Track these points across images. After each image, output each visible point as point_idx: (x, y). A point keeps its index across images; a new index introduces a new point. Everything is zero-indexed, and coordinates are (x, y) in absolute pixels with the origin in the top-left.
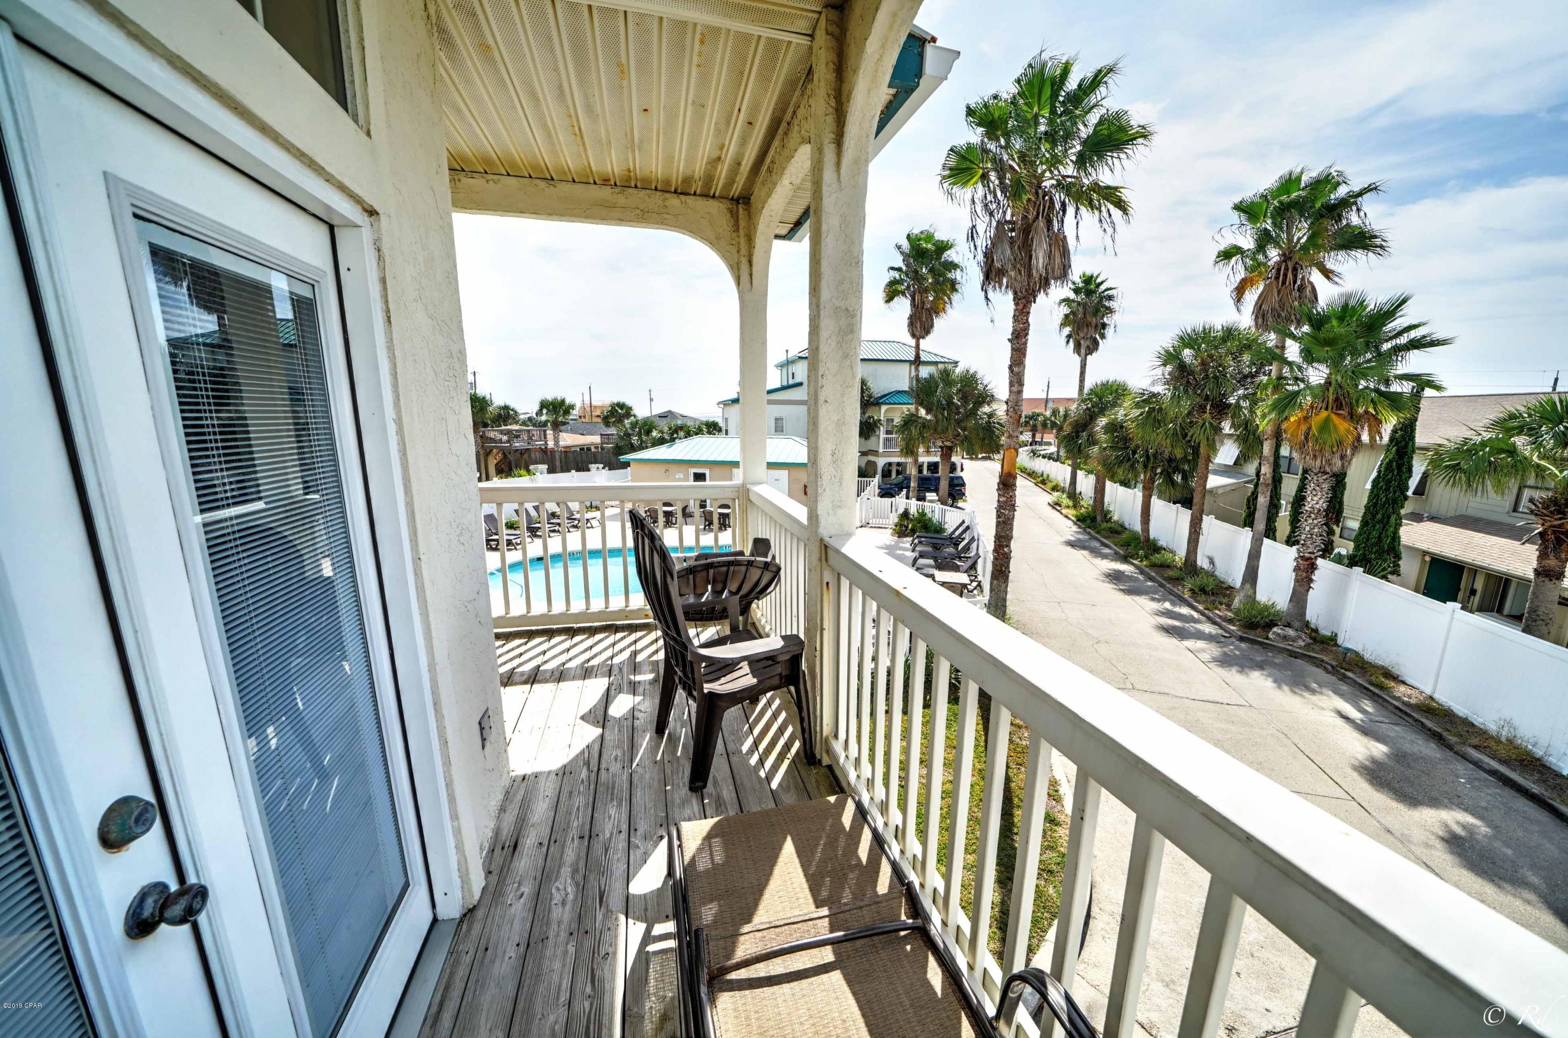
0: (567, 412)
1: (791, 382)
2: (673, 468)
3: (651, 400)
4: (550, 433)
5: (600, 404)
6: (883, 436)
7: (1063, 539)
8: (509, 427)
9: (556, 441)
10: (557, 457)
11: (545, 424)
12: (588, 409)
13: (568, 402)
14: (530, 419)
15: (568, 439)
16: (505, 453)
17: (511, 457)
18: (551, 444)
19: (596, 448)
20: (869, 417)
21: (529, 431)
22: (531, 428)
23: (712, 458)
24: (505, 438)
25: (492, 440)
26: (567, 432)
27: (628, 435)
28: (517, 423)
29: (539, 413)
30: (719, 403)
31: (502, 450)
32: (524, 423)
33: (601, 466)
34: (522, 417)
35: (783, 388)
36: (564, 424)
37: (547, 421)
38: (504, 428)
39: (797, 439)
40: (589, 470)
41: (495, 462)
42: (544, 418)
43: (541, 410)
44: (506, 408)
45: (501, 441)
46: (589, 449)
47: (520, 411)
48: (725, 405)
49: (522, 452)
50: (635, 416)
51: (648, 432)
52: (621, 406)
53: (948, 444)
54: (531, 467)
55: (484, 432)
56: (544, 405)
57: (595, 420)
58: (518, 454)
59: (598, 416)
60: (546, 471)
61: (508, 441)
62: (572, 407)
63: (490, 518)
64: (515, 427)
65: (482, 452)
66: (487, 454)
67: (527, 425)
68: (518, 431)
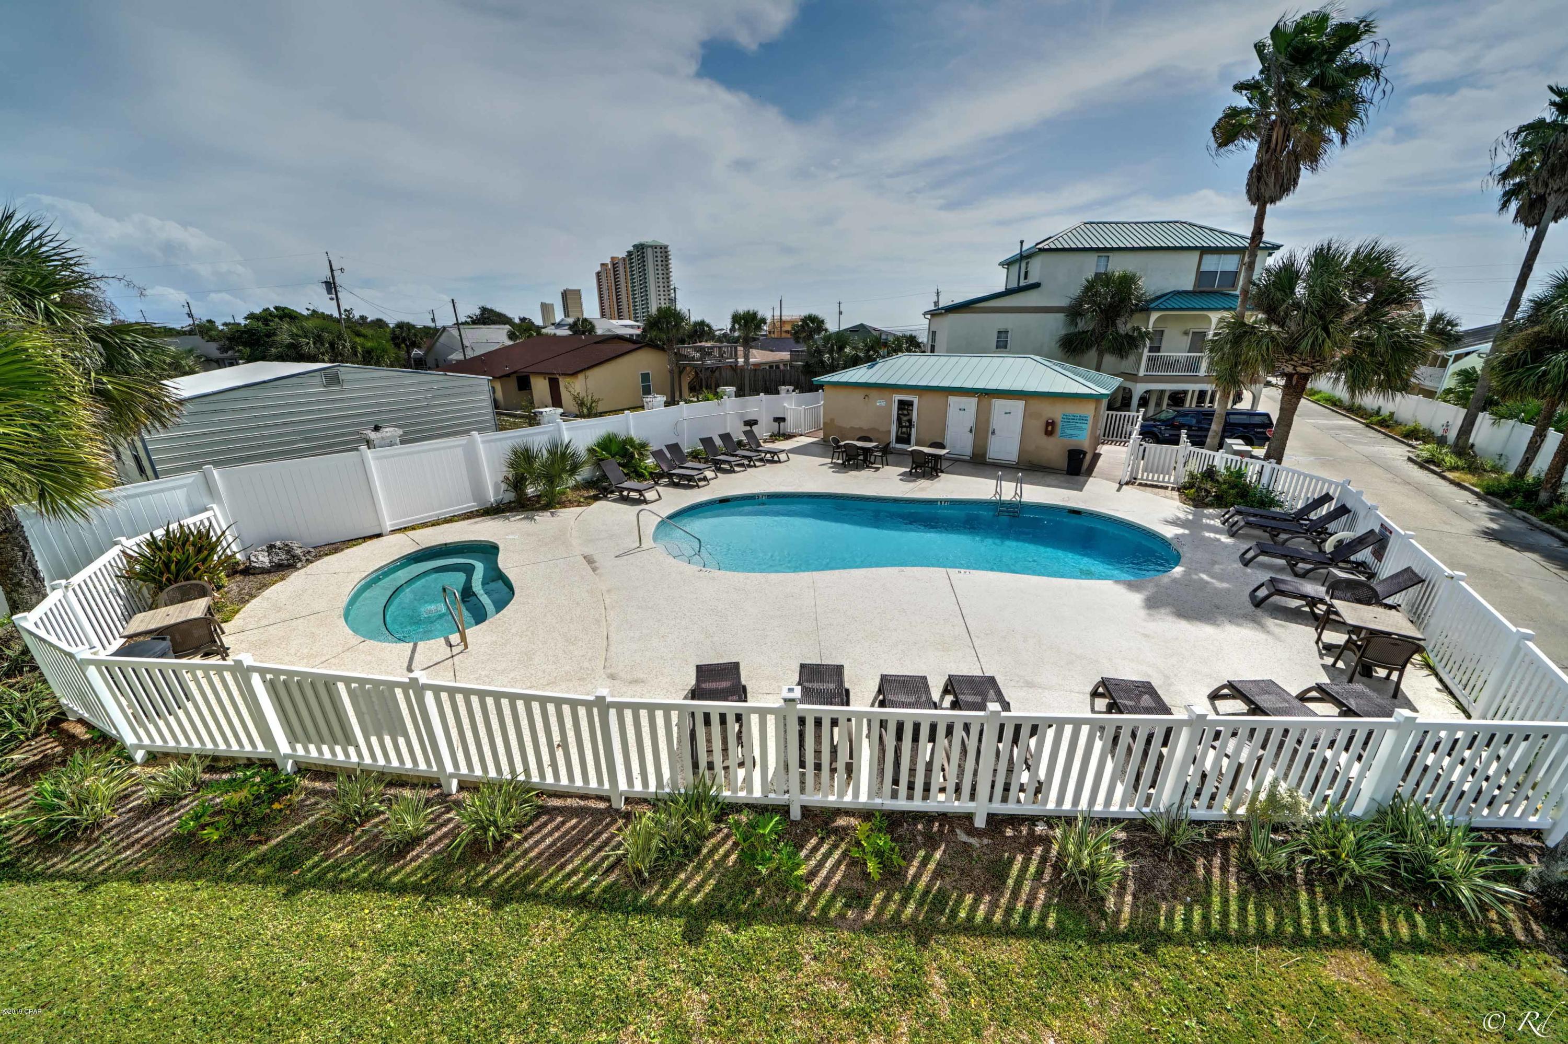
0: (758, 327)
1: (1023, 283)
2: (873, 394)
3: (840, 313)
4: (740, 349)
5: (789, 318)
6: (1146, 353)
7: (1472, 526)
8: (703, 344)
9: (746, 357)
10: (747, 375)
11: (736, 341)
12: (778, 324)
13: (759, 316)
14: (725, 335)
15: (758, 356)
16: (697, 371)
17: (702, 376)
18: (741, 361)
19: (785, 365)
20: (1134, 329)
21: (720, 348)
22: (724, 344)
23: (923, 383)
24: (697, 355)
25: (686, 357)
26: (757, 348)
27: (819, 352)
28: (710, 339)
29: (733, 329)
30: (925, 314)
31: (695, 367)
32: (720, 340)
33: (791, 388)
34: (717, 333)
35: (1008, 292)
36: (754, 339)
37: (739, 337)
38: (698, 344)
39: (1038, 358)
40: (778, 393)
41: (689, 380)
42: (736, 334)
43: (733, 326)
44: (702, 323)
45: (693, 359)
46: (778, 367)
47: (715, 328)
48: (932, 315)
49: (713, 370)
50: (826, 330)
51: (841, 349)
52: (812, 319)
53: (1304, 370)
54: (720, 390)
55: (679, 349)
56: (736, 318)
57: (784, 335)
58: (708, 373)
59: (787, 332)
60: (734, 394)
61: (701, 359)
62: (764, 321)
63: (674, 448)
64: (709, 344)
65: (676, 370)
66: (681, 373)
67: (721, 342)
68: (712, 348)
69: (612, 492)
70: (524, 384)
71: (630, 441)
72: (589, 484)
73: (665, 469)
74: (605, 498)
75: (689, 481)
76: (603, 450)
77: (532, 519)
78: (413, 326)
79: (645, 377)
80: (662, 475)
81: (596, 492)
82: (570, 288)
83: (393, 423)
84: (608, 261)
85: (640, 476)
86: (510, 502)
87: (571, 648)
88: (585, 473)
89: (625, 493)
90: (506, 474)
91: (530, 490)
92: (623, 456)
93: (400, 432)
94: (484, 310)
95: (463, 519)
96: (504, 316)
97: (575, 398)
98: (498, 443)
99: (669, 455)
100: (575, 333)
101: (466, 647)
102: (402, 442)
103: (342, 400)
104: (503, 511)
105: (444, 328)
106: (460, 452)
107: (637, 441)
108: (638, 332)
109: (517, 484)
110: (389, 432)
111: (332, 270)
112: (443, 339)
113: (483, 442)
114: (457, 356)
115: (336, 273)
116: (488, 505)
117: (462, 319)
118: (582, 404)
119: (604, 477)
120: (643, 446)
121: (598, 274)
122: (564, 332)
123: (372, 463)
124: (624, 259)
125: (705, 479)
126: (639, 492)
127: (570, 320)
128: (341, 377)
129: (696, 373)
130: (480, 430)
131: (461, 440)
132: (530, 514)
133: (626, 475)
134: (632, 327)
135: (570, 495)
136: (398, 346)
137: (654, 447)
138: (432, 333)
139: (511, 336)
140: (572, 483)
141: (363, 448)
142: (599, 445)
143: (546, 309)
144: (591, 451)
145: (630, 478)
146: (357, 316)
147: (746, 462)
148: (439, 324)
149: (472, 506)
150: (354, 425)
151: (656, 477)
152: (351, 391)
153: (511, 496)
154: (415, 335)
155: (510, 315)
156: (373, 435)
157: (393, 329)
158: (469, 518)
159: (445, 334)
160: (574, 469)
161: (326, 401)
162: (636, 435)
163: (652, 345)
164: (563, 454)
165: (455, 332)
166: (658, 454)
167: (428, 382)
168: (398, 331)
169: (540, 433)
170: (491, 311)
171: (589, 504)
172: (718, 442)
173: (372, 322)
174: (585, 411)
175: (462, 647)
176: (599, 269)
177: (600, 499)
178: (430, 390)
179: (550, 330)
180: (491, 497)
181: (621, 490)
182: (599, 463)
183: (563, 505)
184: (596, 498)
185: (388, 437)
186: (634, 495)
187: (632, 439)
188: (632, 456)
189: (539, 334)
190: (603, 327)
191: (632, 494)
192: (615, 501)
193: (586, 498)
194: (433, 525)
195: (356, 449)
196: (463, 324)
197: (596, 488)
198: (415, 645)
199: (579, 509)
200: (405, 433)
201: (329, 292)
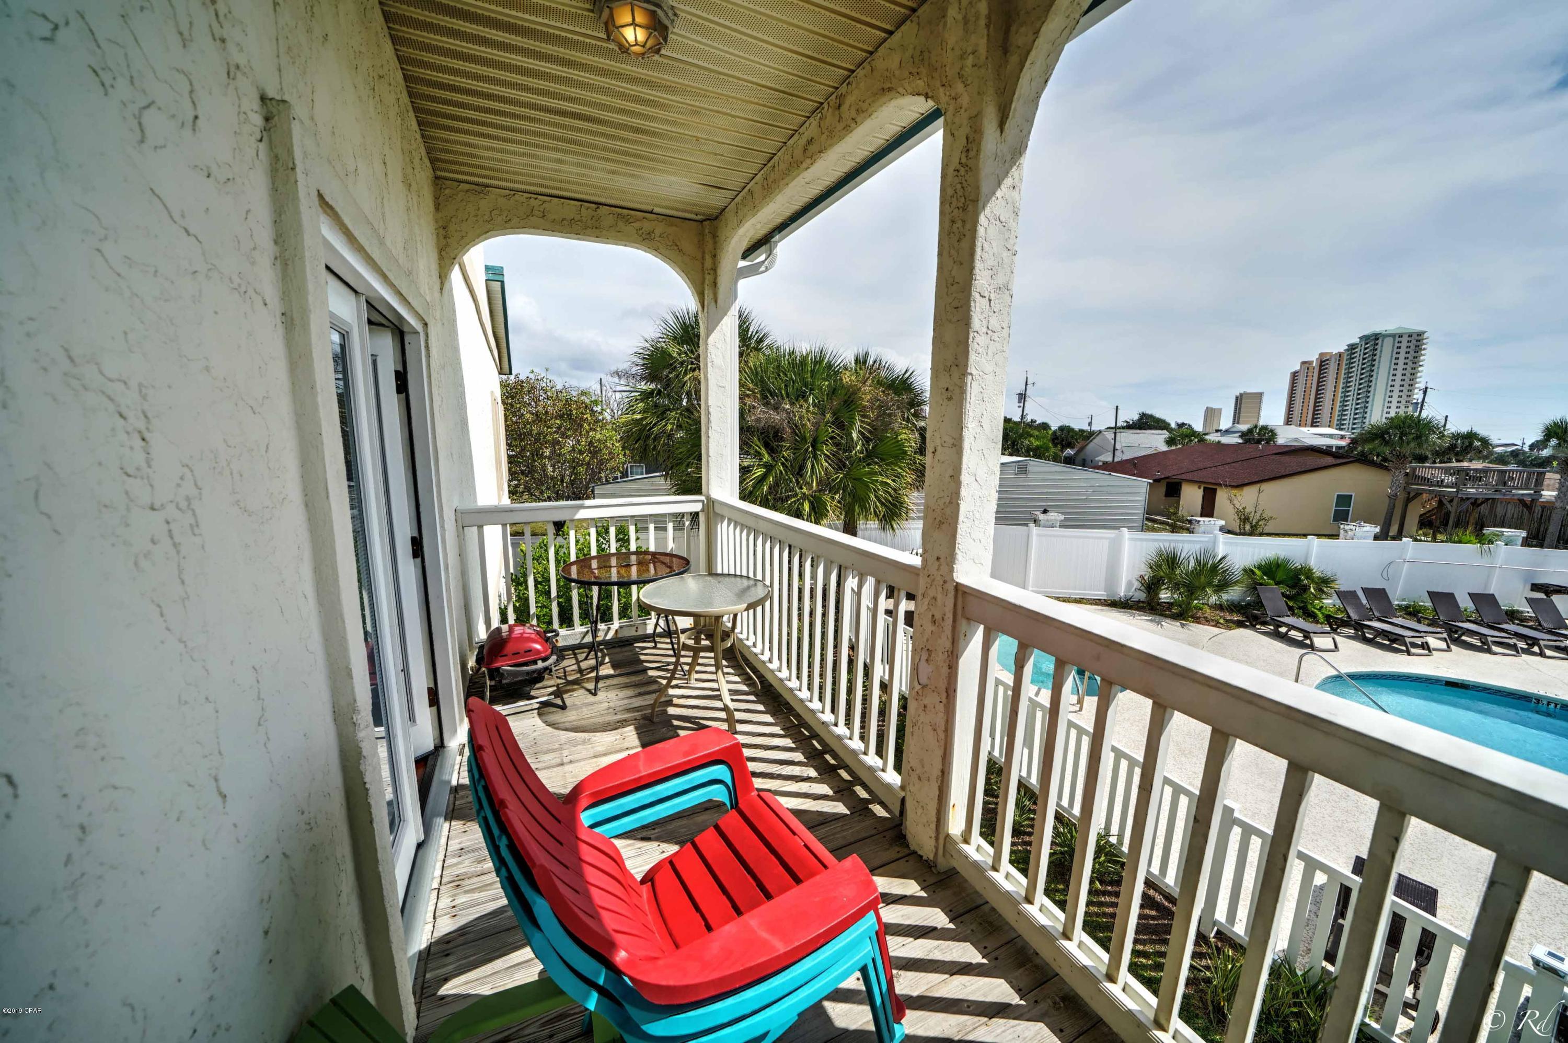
4: (1551, 478)
8: (1465, 464)
10: (1554, 521)
11: (1545, 462)
14: (1514, 453)
16: (1444, 500)
17: (1452, 508)
18: (1548, 496)
21: (1505, 472)
22: (1511, 467)
24: (1452, 479)
25: (1426, 481)
28: (1485, 458)
31: (1440, 495)
32: (1501, 459)
34: (1498, 449)
38: (1454, 464)
41: (1422, 511)
42: (1544, 453)
44: (1470, 435)
45: (1441, 483)
47: (1494, 440)
49: (1478, 504)
54: (1489, 531)
55: (1414, 469)
58: (1467, 506)
60: (1520, 541)
61: (1456, 485)
63: (1378, 595)
64: (1478, 465)
65: (1402, 496)
66: (1408, 500)
67: (1505, 463)
68: (1485, 471)
69: (1264, 623)
70: (1173, 490)
71: (1308, 573)
72: (1233, 607)
73: (1354, 616)
74: (1252, 627)
75: (1393, 641)
76: (1265, 573)
77: (1159, 623)
78: (1073, 429)
79: (1344, 500)
80: (1346, 623)
81: (1241, 618)
82: (1249, 391)
83: (1059, 510)
84: (1314, 358)
85: (1309, 615)
86: (1139, 601)
87: (1183, 759)
88: (1234, 594)
89: (1283, 630)
90: (1143, 573)
91: (1165, 595)
92: (1292, 587)
93: (1062, 517)
94: (1143, 415)
95: (1091, 604)
96: (1164, 421)
97: (1238, 512)
98: (1144, 543)
99: (1364, 601)
100: (1247, 441)
101: (1081, 709)
102: (1061, 526)
103: (1024, 486)
104: (1131, 608)
105: (1100, 432)
106: (1106, 543)
107: (1318, 574)
108: (1343, 443)
109: (1152, 586)
110: (1053, 516)
111: (1026, 384)
112: (1097, 440)
113: (1131, 539)
114: (1108, 458)
115: (1028, 387)
116: (1117, 598)
117: (1118, 425)
118: (1245, 519)
119: (1259, 604)
120: (1325, 581)
121: (1294, 375)
122: (1234, 440)
123: (1034, 537)
124: (1340, 355)
125: (1425, 646)
126: (1307, 635)
127: (1244, 427)
128: (1029, 468)
129: (1441, 503)
130: (1130, 528)
131: (1109, 533)
132: (1158, 618)
133: (1290, 608)
134: (1331, 436)
135: (1208, 612)
136: (1055, 445)
137: (1344, 585)
138: (1088, 436)
139: (1170, 442)
140: (1213, 599)
141: (1032, 525)
142: (1259, 567)
143: (1211, 414)
144: (1248, 572)
145: (1293, 614)
146: (1029, 420)
147: (1522, 645)
148: (1095, 428)
149: (1102, 594)
150: (1025, 506)
151: (1335, 624)
152: (1032, 479)
153: (1142, 596)
154: (1072, 437)
155: (1168, 420)
156: (1041, 517)
157: (1055, 432)
158: (1096, 604)
159: (1098, 438)
160: (1223, 585)
161: (1013, 486)
162: (1318, 566)
163: (1364, 460)
164: (1215, 567)
165: (1110, 436)
166: (1347, 596)
167: (1093, 480)
168: (1058, 433)
169: (1190, 542)
170: (1151, 416)
171: (1230, 628)
172: (1466, 603)
173: (1040, 424)
174: (1248, 527)
175: (1077, 708)
176: (1297, 368)
177: (1246, 627)
178: (1092, 486)
179: (1213, 438)
180: (1122, 592)
181: (1280, 624)
182: (1254, 587)
183: (1197, 620)
184: (1240, 624)
185: (1051, 520)
186: (1298, 636)
187: (1310, 570)
188: (1305, 589)
189: (1202, 440)
190: (1287, 436)
191: (1293, 633)
192: (1265, 633)
193: (1227, 621)
194: (1064, 601)
195: (1026, 525)
196: (1119, 428)
197: (1243, 614)
198: (1039, 690)
199: (1216, 630)
200: (1065, 520)
201: (1019, 402)
